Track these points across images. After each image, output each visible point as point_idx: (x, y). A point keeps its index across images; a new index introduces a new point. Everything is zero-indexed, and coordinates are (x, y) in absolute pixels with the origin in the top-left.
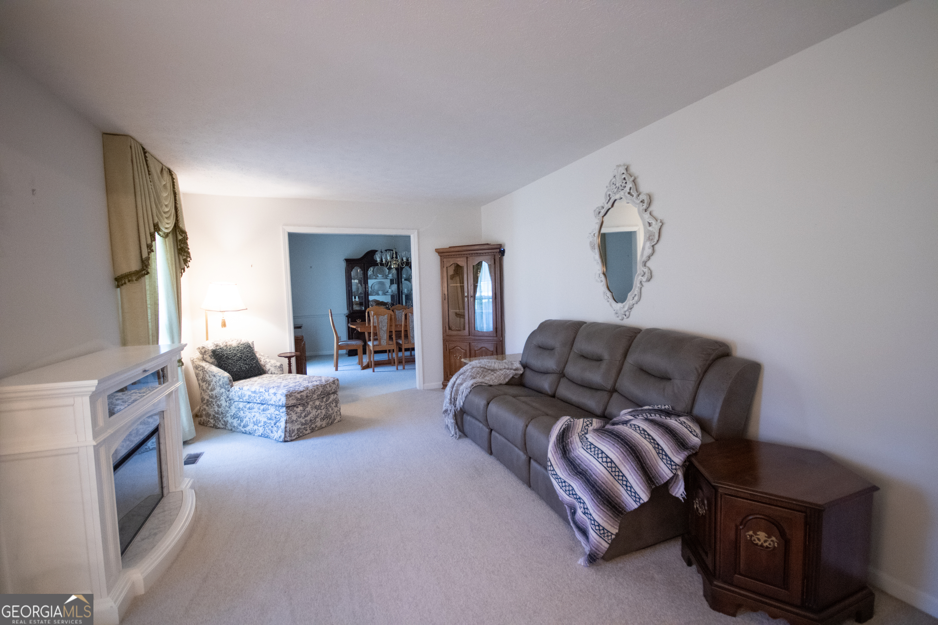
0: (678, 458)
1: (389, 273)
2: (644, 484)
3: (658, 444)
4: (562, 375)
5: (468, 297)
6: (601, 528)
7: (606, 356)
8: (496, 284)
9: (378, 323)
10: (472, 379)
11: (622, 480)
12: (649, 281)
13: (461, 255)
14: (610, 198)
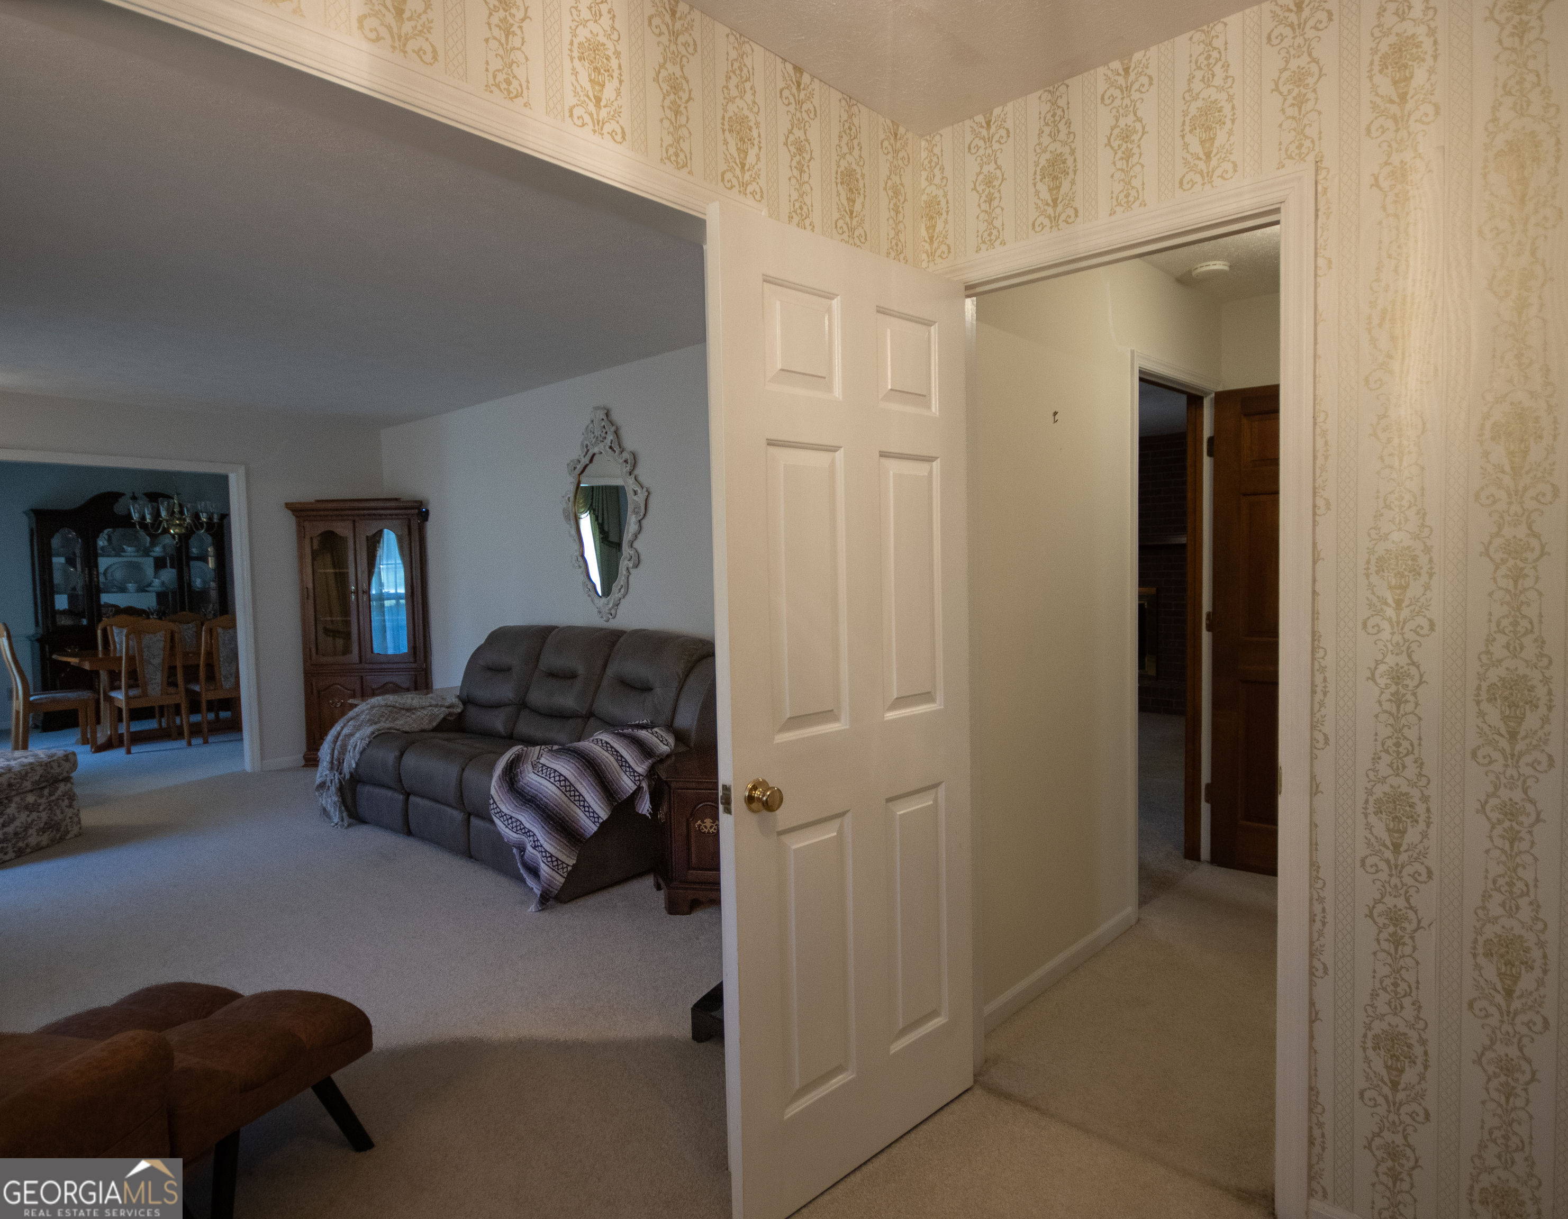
0: (641, 769)
1: (153, 544)
2: (603, 801)
3: (622, 756)
4: (522, 705)
5: (356, 592)
6: (554, 859)
7: (581, 670)
8: (414, 570)
9: (141, 651)
10: (371, 725)
11: (579, 801)
12: (637, 567)
13: (342, 516)
14: (588, 451)
